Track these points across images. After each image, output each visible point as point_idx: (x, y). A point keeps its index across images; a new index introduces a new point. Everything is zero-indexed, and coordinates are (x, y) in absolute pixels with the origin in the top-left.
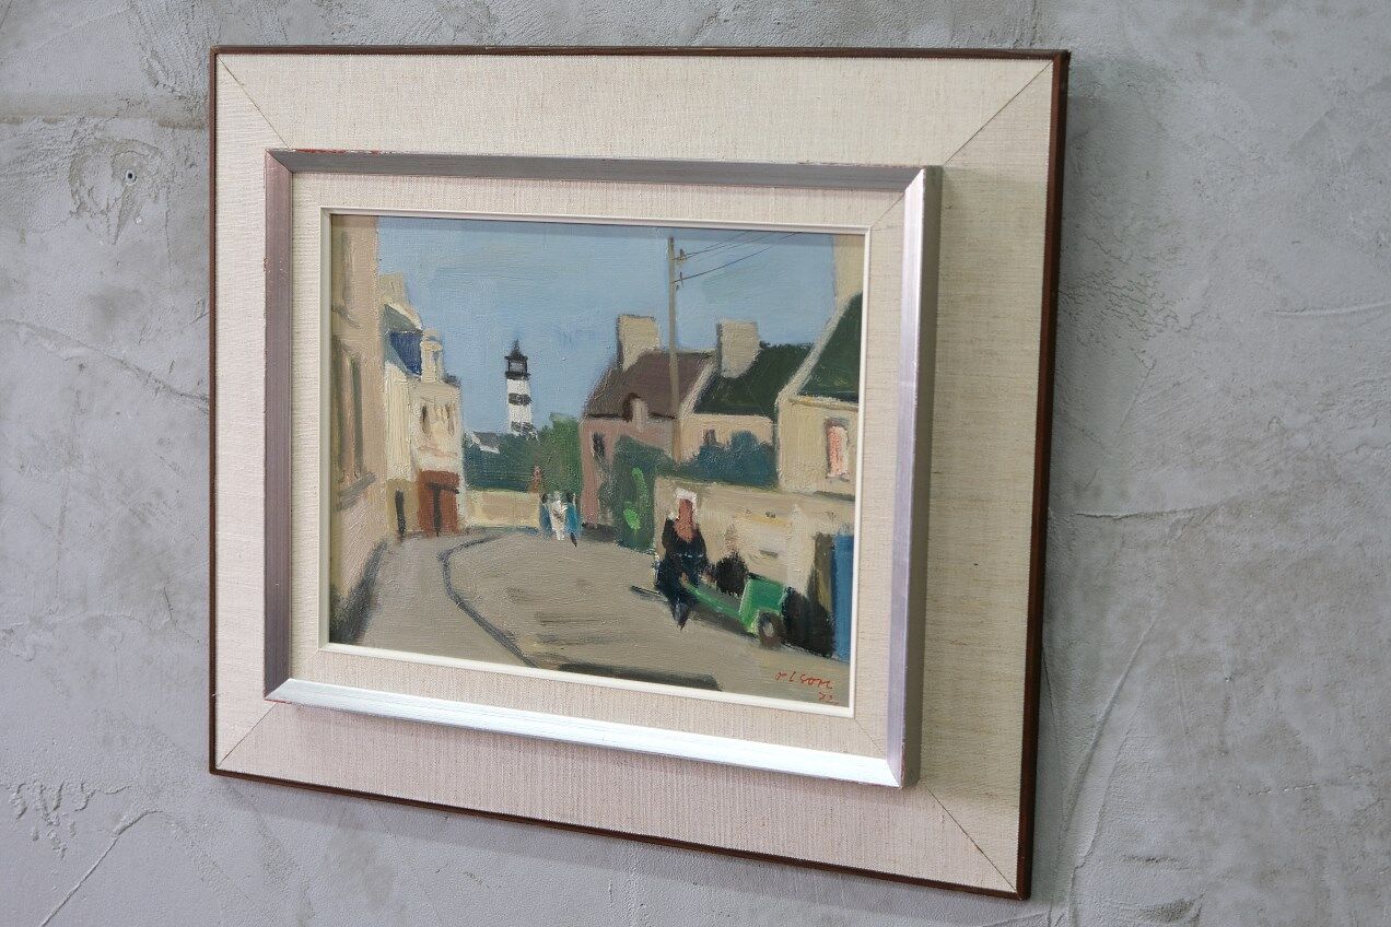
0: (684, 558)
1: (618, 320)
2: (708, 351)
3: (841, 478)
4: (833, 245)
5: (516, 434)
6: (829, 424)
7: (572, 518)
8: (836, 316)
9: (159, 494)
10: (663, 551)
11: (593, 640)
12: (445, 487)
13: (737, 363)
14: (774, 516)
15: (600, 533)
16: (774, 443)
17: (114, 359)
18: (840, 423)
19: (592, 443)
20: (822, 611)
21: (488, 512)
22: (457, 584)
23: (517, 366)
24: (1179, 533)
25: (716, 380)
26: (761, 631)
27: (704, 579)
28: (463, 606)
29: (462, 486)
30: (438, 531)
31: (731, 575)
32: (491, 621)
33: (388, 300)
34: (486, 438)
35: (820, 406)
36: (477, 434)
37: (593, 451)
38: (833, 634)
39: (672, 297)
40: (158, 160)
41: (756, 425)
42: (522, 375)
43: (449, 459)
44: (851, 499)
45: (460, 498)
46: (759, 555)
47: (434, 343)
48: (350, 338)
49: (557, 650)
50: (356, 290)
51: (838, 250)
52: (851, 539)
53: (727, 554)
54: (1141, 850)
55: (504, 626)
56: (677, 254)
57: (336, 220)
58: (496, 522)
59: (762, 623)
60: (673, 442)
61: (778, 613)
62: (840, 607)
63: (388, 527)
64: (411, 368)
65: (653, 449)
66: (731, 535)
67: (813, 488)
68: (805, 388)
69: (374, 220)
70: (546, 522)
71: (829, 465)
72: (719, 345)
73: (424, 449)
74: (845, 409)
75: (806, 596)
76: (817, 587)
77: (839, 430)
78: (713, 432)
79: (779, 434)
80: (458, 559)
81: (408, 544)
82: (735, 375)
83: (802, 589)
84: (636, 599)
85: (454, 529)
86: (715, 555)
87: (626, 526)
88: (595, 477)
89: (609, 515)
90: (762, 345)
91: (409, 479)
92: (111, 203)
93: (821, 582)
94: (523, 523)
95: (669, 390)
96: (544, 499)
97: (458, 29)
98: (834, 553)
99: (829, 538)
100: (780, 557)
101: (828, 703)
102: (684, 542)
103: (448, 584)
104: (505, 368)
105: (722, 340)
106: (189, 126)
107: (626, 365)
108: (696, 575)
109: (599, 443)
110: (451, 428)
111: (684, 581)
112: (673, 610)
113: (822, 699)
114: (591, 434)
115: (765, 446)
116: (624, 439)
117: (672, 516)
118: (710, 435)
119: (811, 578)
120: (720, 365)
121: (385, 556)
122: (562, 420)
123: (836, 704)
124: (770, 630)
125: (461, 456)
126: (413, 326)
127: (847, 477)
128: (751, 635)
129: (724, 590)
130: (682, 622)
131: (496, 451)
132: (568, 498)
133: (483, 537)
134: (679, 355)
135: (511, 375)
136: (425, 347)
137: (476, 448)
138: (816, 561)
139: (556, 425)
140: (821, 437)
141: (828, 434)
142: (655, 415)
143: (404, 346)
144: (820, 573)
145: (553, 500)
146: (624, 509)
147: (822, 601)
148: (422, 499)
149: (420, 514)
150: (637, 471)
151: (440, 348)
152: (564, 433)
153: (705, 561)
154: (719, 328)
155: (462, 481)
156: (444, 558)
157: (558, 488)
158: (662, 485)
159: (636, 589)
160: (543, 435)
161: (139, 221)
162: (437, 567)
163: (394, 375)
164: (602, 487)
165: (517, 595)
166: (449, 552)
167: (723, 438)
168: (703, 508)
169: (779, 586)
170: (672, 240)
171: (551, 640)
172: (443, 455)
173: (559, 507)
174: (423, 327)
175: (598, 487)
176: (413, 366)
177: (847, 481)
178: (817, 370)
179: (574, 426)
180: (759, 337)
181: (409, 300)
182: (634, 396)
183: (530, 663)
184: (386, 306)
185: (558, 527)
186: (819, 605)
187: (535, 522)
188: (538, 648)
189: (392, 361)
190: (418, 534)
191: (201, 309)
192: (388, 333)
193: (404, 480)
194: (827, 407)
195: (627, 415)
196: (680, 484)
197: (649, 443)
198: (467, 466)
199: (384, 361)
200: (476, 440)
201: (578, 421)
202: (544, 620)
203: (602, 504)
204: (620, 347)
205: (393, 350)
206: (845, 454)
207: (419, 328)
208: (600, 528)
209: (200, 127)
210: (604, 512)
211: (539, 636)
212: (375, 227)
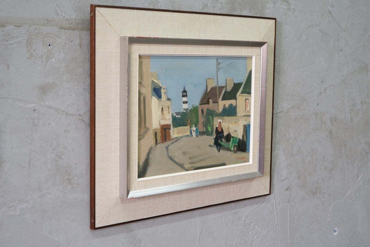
0: (219, 136)
1: (207, 80)
2: (224, 86)
3: (248, 112)
5: (184, 111)
6: (246, 100)
7: (197, 131)
8: (247, 75)
9: (65, 148)
10: (216, 135)
11: (201, 160)
12: (167, 129)
13: (229, 88)
14: (236, 122)
15: (202, 133)
17: (48, 106)
18: (248, 99)
19: (201, 111)
20: (245, 142)
21: (178, 133)
22: (171, 154)
23: (185, 93)
24: (286, 114)
25: (226, 92)
26: (234, 149)
27: (223, 140)
28: (172, 159)
29: (172, 128)
30: (166, 140)
31: (228, 138)
32: (178, 162)
33: (153, 79)
34: (177, 114)
36: (175, 113)
37: (201, 113)
38: (247, 147)
39: (217, 73)
40: (60, 40)
41: (233, 102)
42: (186, 96)
43: (169, 121)
44: (250, 116)
45: (171, 131)
46: (233, 132)
47: (165, 90)
48: (143, 91)
49: (194, 165)
50: (145, 77)
51: (247, 60)
52: (249, 125)
53: (228, 133)
54: (283, 178)
55: (181, 162)
56: (218, 63)
57: (140, 57)
58: (179, 135)
59: (234, 148)
60: (217, 108)
61: (237, 144)
62: (248, 141)
63: (153, 142)
64: (159, 97)
65: (213, 110)
66: (228, 128)
67: (243, 115)
68: (242, 92)
69: (149, 57)
70: (191, 133)
71: (246, 109)
72: (226, 84)
73: (162, 119)
74: (248, 96)
76: (244, 137)
77: (247, 101)
78: (225, 105)
79: (237, 104)
80: (170, 147)
81: (158, 146)
82: (229, 91)
83: (241, 138)
84: (210, 148)
85: (170, 140)
86: (225, 134)
87: (208, 130)
88: (201, 119)
89: (205, 128)
90: (234, 83)
91: (158, 128)
92: (43, 54)
94: (186, 134)
95: (217, 96)
97: (149, 4)
98: (247, 128)
99: (246, 125)
100: (237, 132)
101: (246, 162)
102: (220, 132)
103: (168, 155)
104: (182, 95)
105: (227, 82)
106: (70, 29)
107: (208, 91)
110: (169, 112)
111: (219, 141)
112: (217, 149)
113: (244, 162)
114: (201, 109)
115: (235, 106)
116: (208, 109)
117: (217, 126)
119: (243, 135)
120: (226, 89)
121: (152, 150)
122: (195, 106)
124: (235, 149)
125: (171, 120)
126: (159, 85)
128: (232, 151)
129: (227, 142)
130: (219, 151)
131: (180, 117)
132: (196, 126)
133: (176, 140)
134: (218, 87)
135: (183, 96)
136: (163, 91)
137: (175, 116)
138: (244, 131)
139: (193, 107)
141: (245, 102)
142: (214, 102)
143: (157, 91)
145: (192, 127)
147: (244, 140)
148: (162, 132)
149: (161, 137)
150: (210, 117)
152: (195, 110)
153: (223, 135)
154: (226, 80)
155: (172, 126)
156: (167, 148)
158: (215, 118)
159: (210, 146)
160: (190, 111)
161: (53, 60)
162: (165, 150)
163: (154, 99)
164: (203, 122)
165: (184, 153)
166: (168, 146)
167: (227, 106)
169: (237, 138)
170: (217, 60)
171: (192, 163)
172: (167, 120)
173: (194, 128)
176: (159, 96)
178: (244, 88)
179: (197, 107)
180: (233, 81)
181: (158, 79)
182: (210, 98)
183: (187, 170)
184: (153, 81)
185: (194, 134)
187: (189, 134)
188: (189, 166)
189: (154, 96)
190: (161, 142)
191: (77, 87)
192: (153, 88)
193: (157, 129)
194: (245, 96)
195: (208, 103)
196: (219, 118)
197: (213, 109)
198: (173, 122)
199: (152, 96)
200: (175, 115)
201: (198, 106)
202: (190, 158)
203: (203, 126)
204: (207, 86)
205: (154, 93)
206: (248, 106)
207: (161, 86)
208: (203, 132)
209: (74, 29)
210: (203, 128)
211: (189, 162)
212: (150, 59)
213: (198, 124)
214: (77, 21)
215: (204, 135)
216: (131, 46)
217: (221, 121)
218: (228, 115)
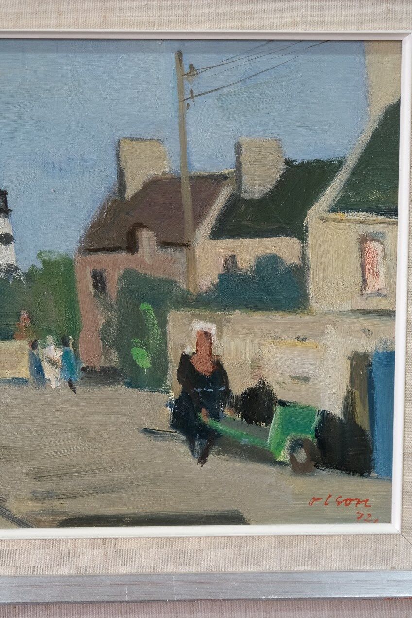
0: (203, 392)
1: (118, 144)
2: (226, 172)
3: (378, 294)
4: (364, 53)
6: (364, 240)
7: (68, 364)
8: (370, 127)
10: (179, 388)
11: (97, 490)
13: (258, 184)
14: (304, 340)
15: (104, 376)
16: (304, 263)
18: (377, 237)
19: (90, 281)
20: (360, 431)
25: (235, 203)
26: (292, 457)
27: (227, 412)
31: (258, 404)
35: (353, 222)
37: (92, 289)
38: (371, 452)
39: (182, 117)
41: (281, 247)
42: (4, 211)
44: (391, 314)
46: (289, 381)
49: (57, 506)
51: (370, 58)
52: (389, 359)
53: (253, 383)
56: (187, 69)
59: (293, 450)
60: (188, 272)
61: (310, 437)
62: (378, 425)
66: (256, 364)
67: (347, 306)
68: (336, 205)
70: (37, 369)
71: (365, 282)
72: (239, 165)
74: (382, 223)
75: (341, 417)
76: (353, 407)
77: (375, 245)
78: (233, 257)
79: (310, 255)
82: (257, 196)
83: (337, 410)
84: (149, 440)
86: (238, 386)
87: (133, 364)
89: (114, 355)
90: (288, 162)
93: (358, 401)
94: (9, 374)
95: (181, 216)
96: (34, 346)
98: (371, 369)
99: (366, 356)
100: (312, 381)
102: (204, 376)
105: (242, 159)
107: (129, 193)
108: (218, 409)
109: (99, 281)
111: (204, 416)
112: (192, 448)
113: (360, 519)
114: (89, 270)
115: (294, 266)
116: (129, 274)
117: (189, 350)
118: (230, 261)
119: (346, 399)
120: (239, 187)
122: (54, 257)
123: (376, 521)
124: (302, 456)
127: (384, 292)
128: (282, 463)
129: (250, 421)
130: (203, 459)
132: (63, 342)
134: (191, 178)
138: (352, 380)
139: (45, 263)
140: (356, 254)
141: (362, 250)
142: (165, 244)
144: (357, 393)
145: (44, 346)
146: (130, 346)
147: (358, 421)
150: (145, 306)
152: (55, 272)
153: (228, 392)
154: (238, 148)
157: (50, 332)
158: (176, 319)
159: (148, 431)
160: (30, 276)
164: (106, 326)
167: (246, 262)
168: (224, 336)
169: (311, 409)
170: (180, 54)
171: (49, 496)
173: (53, 351)
175: (100, 327)
177: (385, 296)
178: (349, 185)
179: (69, 263)
180: (284, 154)
182: (141, 226)
183: (22, 523)
185: (52, 374)
186: (357, 425)
187: (24, 371)
188: (32, 506)
194: (362, 223)
195: (132, 246)
196: (195, 316)
197: (159, 275)
201: (72, 258)
202: (38, 475)
203: (104, 345)
204: (121, 174)
206: (382, 269)
208: (104, 370)
210: (107, 353)
211: (33, 493)
213: (77, 337)
215: (109, 384)
217: (213, 329)
218: (256, 307)
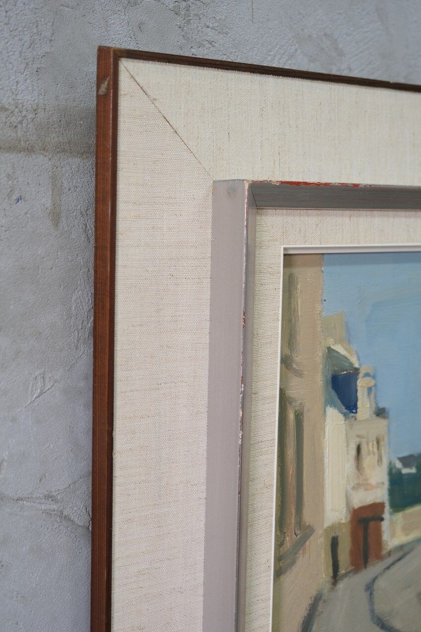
12: (373, 519)
21: (407, 530)
22: (380, 607)
28: (382, 626)
29: (387, 513)
30: (366, 562)
33: (331, 342)
34: (406, 461)
43: (378, 490)
45: (385, 525)
47: (368, 378)
48: (296, 389)
50: (302, 338)
57: (289, 259)
58: (411, 537)
63: (324, 576)
64: (348, 408)
69: (321, 258)
73: (357, 487)
80: (381, 583)
81: (341, 585)
85: (379, 557)
91: (343, 521)
103: (372, 611)
110: (380, 460)
121: (321, 605)
125: (387, 484)
126: (351, 364)
131: (413, 470)
133: (400, 554)
136: (362, 384)
137: (399, 472)
143: (343, 388)
148: (354, 535)
149: (352, 553)
151: (372, 383)
155: (387, 508)
156: (370, 588)
162: (365, 597)
163: (334, 417)
166: (374, 580)
172: (373, 487)
174: (360, 365)
176: (349, 405)
181: (347, 340)
184: (329, 349)
189: (333, 404)
190: (349, 572)
191: (39, 385)
192: (330, 376)
193: (340, 524)
198: (391, 492)
199: (326, 406)
200: (399, 465)
205: (333, 393)
207: (357, 365)
209: (29, 150)
212: (321, 265)
214: (41, 115)
216: (258, 218)
